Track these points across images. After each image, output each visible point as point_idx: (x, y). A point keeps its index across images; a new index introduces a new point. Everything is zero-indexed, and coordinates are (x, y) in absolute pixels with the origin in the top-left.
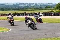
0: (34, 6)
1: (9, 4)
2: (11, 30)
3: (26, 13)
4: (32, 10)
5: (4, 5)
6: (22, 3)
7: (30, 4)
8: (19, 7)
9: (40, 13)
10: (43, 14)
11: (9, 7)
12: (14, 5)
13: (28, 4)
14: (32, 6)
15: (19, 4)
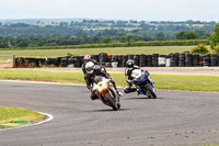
0: (135, 31)
1: (46, 24)
2: (51, 117)
4: (129, 45)
5: (27, 25)
6: (92, 21)
7: (121, 24)
8: (80, 33)
9: (157, 56)
10: (168, 61)
11: (44, 36)
12: (63, 25)
13: (112, 22)
14: (129, 29)
15: (80, 24)
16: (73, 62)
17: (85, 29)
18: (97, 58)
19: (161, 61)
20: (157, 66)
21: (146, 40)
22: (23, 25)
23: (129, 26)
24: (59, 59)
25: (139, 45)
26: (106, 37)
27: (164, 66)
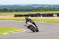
0: (47, 7)
1: (23, 5)
2: (24, 30)
3: (39, 14)
4: (45, 11)
5: (18, 6)
6: (35, 5)
8: (32, 8)
9: (53, 14)
12: (28, 6)
13: (41, 5)
14: (46, 7)
15: (32, 5)
16: (30, 16)
17: (34, 7)
18: (37, 14)
20: (53, 16)
21: (50, 10)
22: (17, 6)
23: (46, 6)
24: (27, 15)
25: (48, 11)
27: (55, 16)
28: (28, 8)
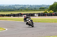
0: (29, 7)
2: (7, 29)
3: (21, 14)
4: (27, 11)
5: (0, 6)
8: (14, 8)
9: (34, 14)
10: (37, 15)
11: (5, 9)
12: (10, 6)
13: (23, 5)
14: (27, 7)
15: (14, 6)
16: (12, 15)
17: (16, 7)
18: (19, 14)
19: (35, 15)
23: (27, 6)
24: (9, 15)
25: (30, 11)
26: (21, 9)
27: (36, 16)
28: (10, 8)
